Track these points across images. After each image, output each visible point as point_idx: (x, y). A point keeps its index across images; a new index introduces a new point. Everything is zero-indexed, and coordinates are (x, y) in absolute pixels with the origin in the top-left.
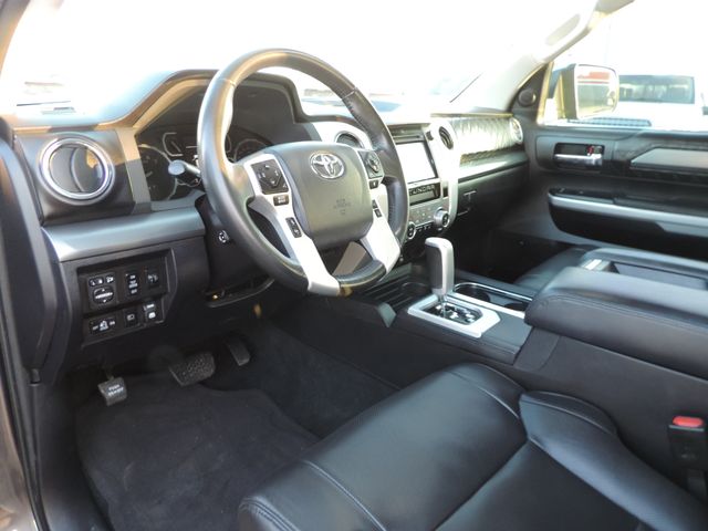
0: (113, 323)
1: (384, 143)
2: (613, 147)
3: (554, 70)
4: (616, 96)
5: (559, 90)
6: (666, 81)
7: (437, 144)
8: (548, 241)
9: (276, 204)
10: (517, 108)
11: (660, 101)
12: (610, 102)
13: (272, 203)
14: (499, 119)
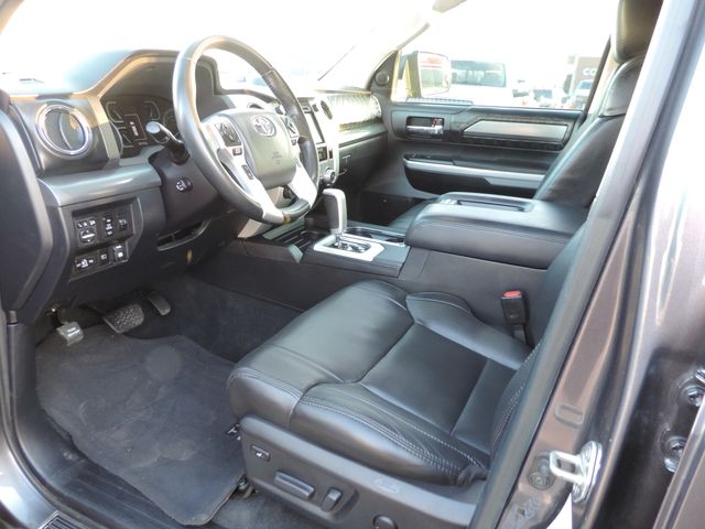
0: (91, 261)
1: (295, 111)
2: (450, 119)
3: (403, 54)
4: (449, 78)
5: (406, 72)
6: (483, 67)
7: (320, 115)
8: (405, 197)
9: (235, 154)
10: (374, 86)
11: (480, 84)
12: (444, 84)
13: (231, 153)
14: (362, 95)
